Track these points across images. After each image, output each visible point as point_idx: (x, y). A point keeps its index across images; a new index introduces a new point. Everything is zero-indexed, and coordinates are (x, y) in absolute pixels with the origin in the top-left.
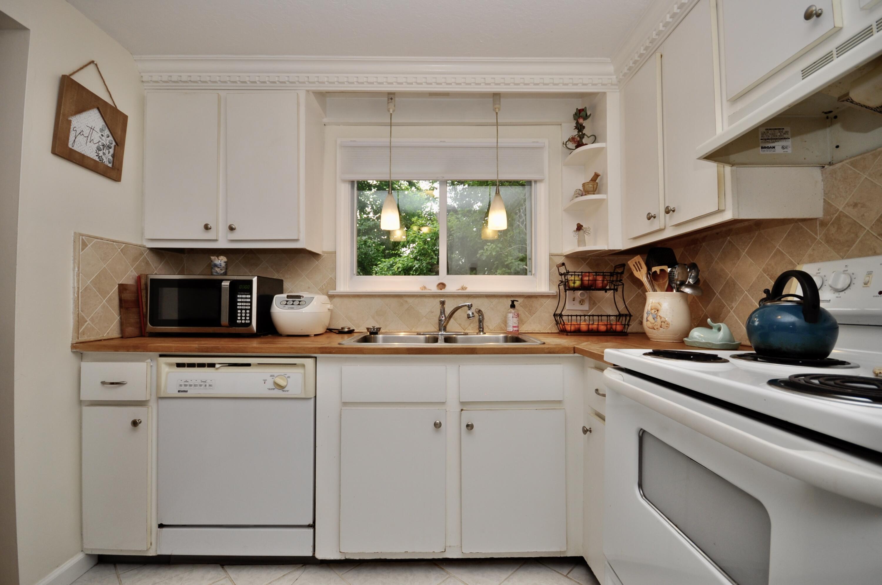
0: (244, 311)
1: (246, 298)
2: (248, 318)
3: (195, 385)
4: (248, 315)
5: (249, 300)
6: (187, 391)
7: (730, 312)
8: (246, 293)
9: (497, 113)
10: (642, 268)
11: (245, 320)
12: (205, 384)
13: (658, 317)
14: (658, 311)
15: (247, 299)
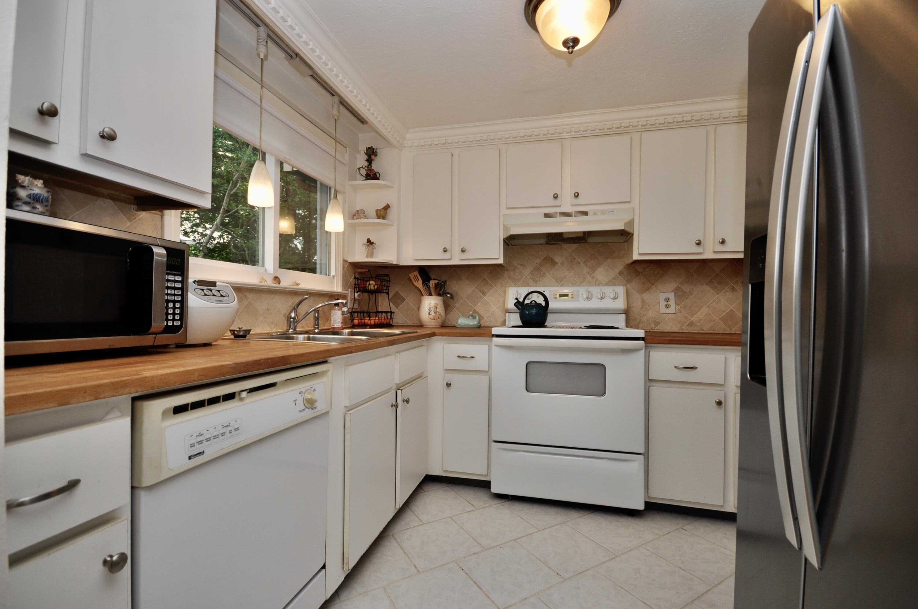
0: (171, 305)
1: (175, 281)
2: (177, 317)
3: (215, 437)
4: (177, 311)
5: (179, 285)
6: (204, 452)
7: (453, 309)
8: (174, 272)
9: (336, 120)
10: (419, 280)
11: (174, 320)
12: (229, 429)
13: (437, 312)
14: (436, 308)
15: (176, 284)
